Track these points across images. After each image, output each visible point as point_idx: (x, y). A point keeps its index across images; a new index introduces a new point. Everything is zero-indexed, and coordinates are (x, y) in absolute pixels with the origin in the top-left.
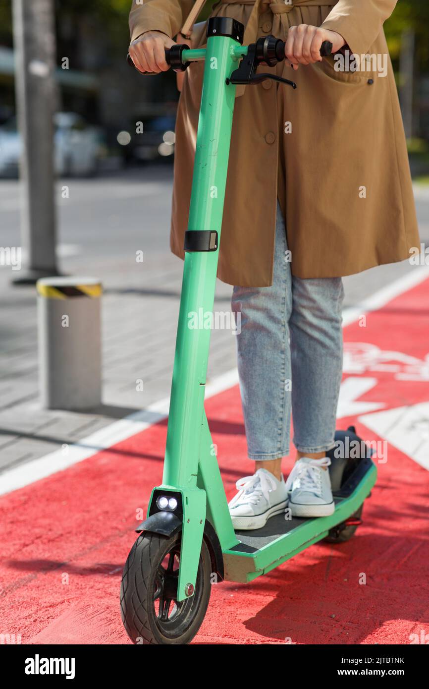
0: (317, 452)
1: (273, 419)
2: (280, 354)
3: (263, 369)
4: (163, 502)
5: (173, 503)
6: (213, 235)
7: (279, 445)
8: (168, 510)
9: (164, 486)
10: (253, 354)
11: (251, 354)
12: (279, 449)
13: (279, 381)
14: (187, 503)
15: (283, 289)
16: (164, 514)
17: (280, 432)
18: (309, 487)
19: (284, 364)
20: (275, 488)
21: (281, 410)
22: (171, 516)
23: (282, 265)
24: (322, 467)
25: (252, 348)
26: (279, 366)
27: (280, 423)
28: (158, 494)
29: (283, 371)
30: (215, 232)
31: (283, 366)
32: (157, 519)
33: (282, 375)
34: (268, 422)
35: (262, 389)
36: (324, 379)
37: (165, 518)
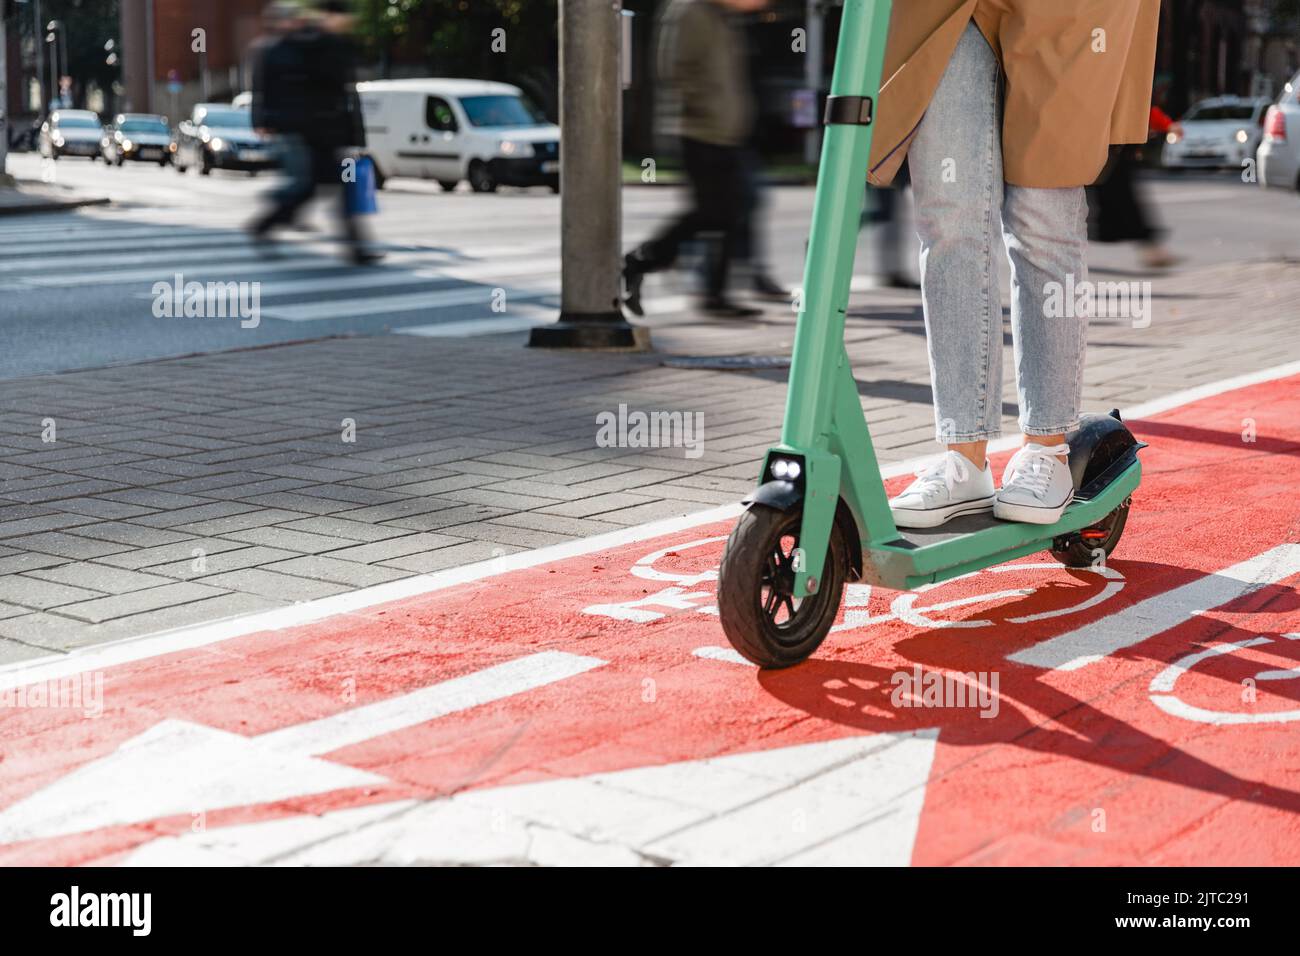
0: (1050, 434)
1: (971, 386)
2: (981, 294)
3: (956, 315)
4: (781, 468)
5: (794, 470)
6: (866, 103)
7: (980, 422)
8: (786, 478)
9: (783, 447)
10: (942, 293)
11: (939, 294)
12: (981, 428)
13: (980, 332)
14: (812, 470)
15: (986, 199)
16: (781, 484)
17: (981, 404)
18: (1028, 483)
19: (987, 308)
20: (966, 476)
21: (983, 372)
22: (790, 487)
23: (985, 165)
24: (1058, 457)
25: (940, 286)
26: (980, 310)
27: (982, 391)
28: (774, 456)
29: (985, 317)
30: (869, 98)
31: (985, 311)
32: (771, 488)
33: (984, 323)
34: (963, 389)
35: (955, 344)
36: (1059, 328)
37: (782, 489)
